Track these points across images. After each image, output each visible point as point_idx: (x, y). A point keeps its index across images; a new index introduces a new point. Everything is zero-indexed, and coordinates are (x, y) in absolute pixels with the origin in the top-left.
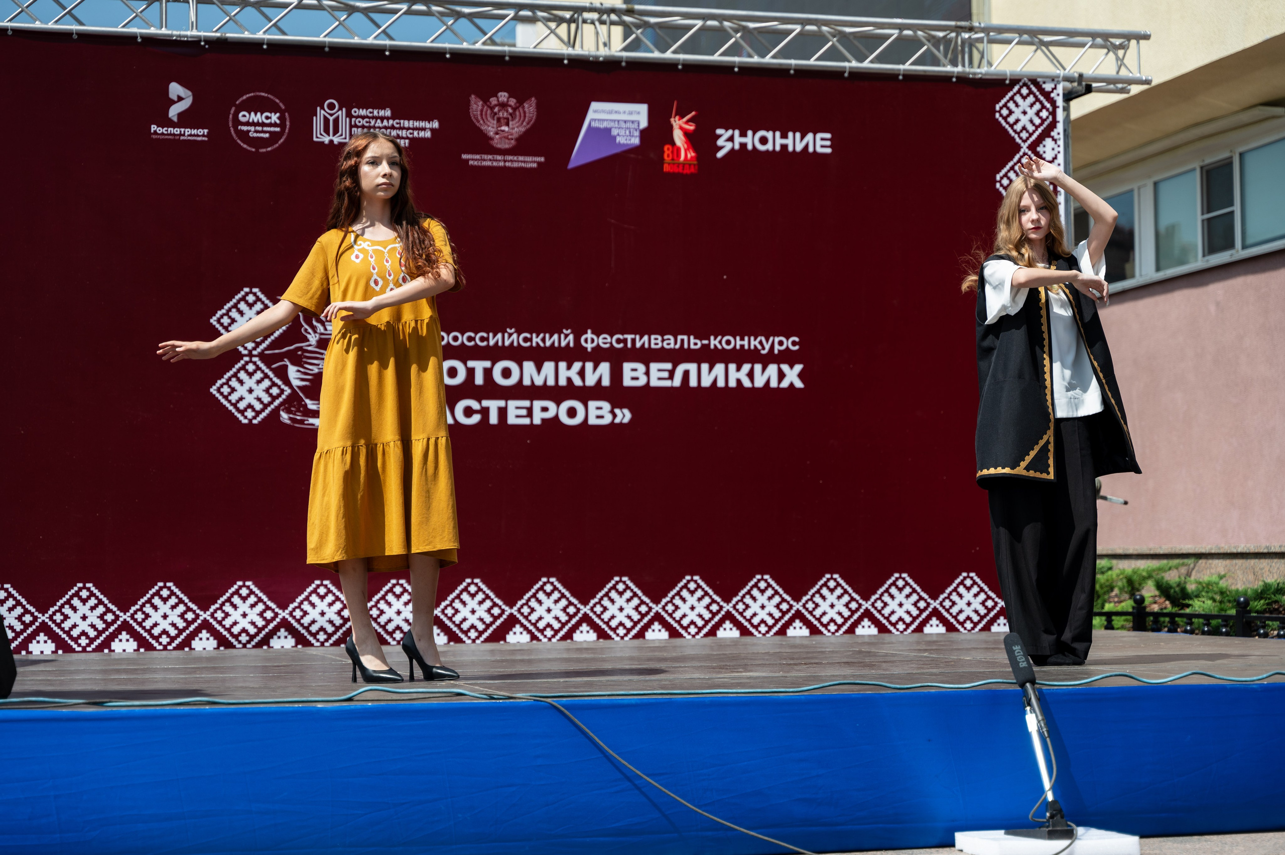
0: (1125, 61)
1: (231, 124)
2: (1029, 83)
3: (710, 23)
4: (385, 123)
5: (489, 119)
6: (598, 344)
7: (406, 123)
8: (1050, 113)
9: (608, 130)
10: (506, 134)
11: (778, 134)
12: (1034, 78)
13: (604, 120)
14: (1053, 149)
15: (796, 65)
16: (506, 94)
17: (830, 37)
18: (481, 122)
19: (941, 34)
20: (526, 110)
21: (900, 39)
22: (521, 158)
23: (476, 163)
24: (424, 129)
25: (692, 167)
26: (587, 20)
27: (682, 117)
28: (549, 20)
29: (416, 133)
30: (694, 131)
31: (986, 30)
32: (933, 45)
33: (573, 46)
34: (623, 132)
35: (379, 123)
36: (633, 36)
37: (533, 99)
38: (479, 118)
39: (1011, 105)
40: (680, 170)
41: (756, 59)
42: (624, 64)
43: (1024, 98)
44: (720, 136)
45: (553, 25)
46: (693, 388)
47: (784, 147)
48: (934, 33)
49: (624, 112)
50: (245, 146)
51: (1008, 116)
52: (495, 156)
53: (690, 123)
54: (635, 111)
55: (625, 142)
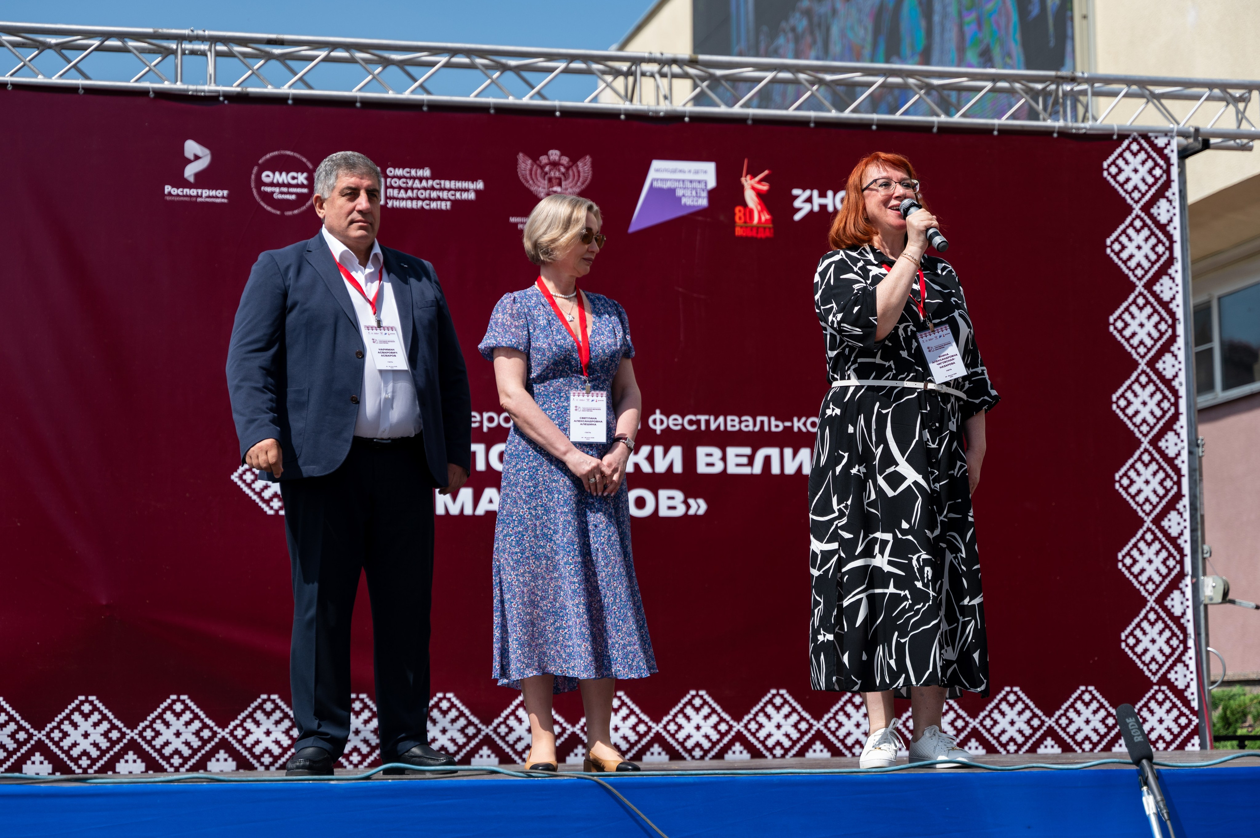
0: (1247, 114)
1: (253, 185)
2: (1140, 139)
4: (424, 183)
5: (539, 178)
6: (668, 426)
7: (447, 184)
8: (1164, 172)
9: (672, 191)
12: (1144, 133)
13: (666, 180)
14: (1168, 211)
15: (878, 120)
16: (557, 152)
17: (917, 89)
18: (531, 182)
19: (1039, 86)
20: (581, 169)
21: (993, 91)
24: (467, 190)
25: (767, 230)
26: (646, 72)
27: (754, 176)
28: (605, 73)
29: (458, 195)
30: (768, 191)
31: (1091, 81)
32: (1032, 98)
33: (631, 100)
34: (689, 192)
35: (417, 184)
36: (700, 88)
37: (588, 157)
38: (528, 177)
39: (1120, 162)
40: (753, 234)
41: (833, 114)
42: (687, 119)
43: (1135, 155)
44: (796, 197)
45: (609, 78)
46: (776, 476)
48: (1032, 85)
49: (690, 171)
50: (269, 209)
51: (1118, 174)
53: (764, 183)
54: (702, 170)
55: (692, 204)
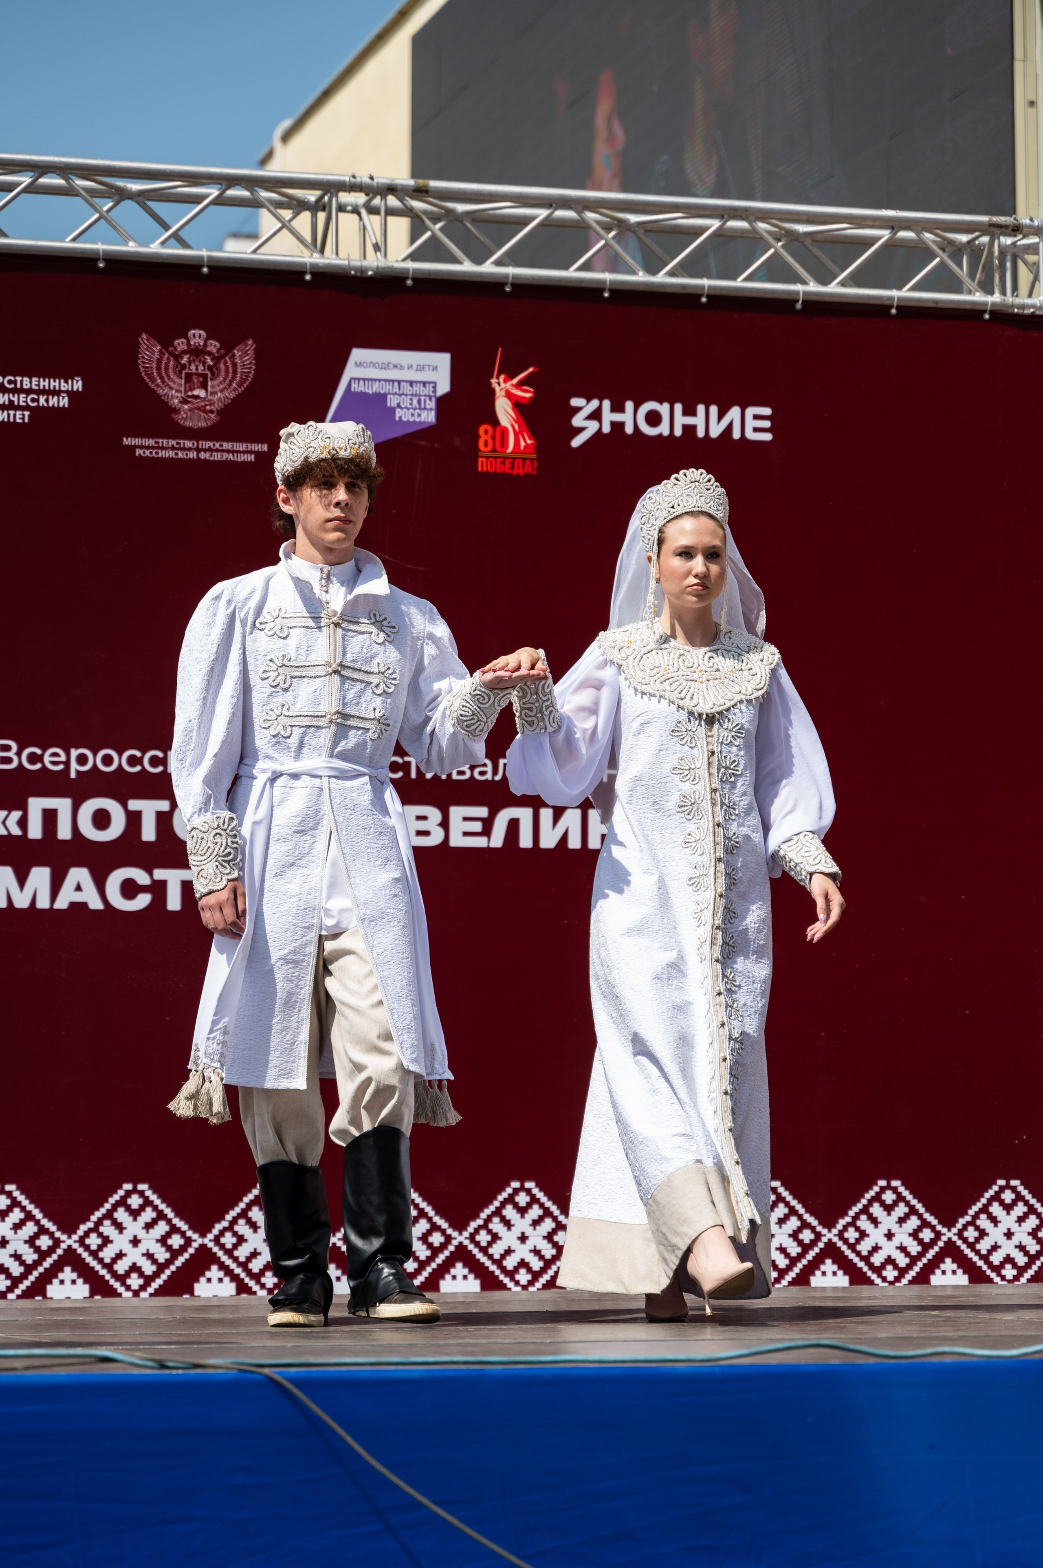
3: (560, 213)
5: (172, 375)
7: (26, 383)
9: (382, 398)
10: (203, 404)
11: (678, 407)
13: (374, 380)
15: (710, 287)
16: (202, 333)
17: (772, 241)
18: (159, 381)
19: (964, 238)
20: (238, 360)
21: (892, 245)
22: (227, 446)
23: (147, 453)
24: (57, 393)
25: (528, 462)
26: (346, 205)
27: (510, 376)
28: (279, 205)
29: (42, 400)
30: (531, 399)
31: (1040, 231)
32: (952, 256)
33: (322, 251)
34: (409, 402)
36: (428, 234)
37: (250, 342)
38: (155, 373)
40: (506, 469)
41: (640, 277)
42: (409, 282)
44: (577, 410)
45: (287, 214)
46: (525, 851)
47: (689, 430)
48: (951, 235)
49: (410, 367)
52: (182, 442)
53: (525, 388)
54: (429, 366)
55: (411, 420)
